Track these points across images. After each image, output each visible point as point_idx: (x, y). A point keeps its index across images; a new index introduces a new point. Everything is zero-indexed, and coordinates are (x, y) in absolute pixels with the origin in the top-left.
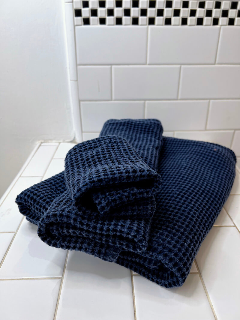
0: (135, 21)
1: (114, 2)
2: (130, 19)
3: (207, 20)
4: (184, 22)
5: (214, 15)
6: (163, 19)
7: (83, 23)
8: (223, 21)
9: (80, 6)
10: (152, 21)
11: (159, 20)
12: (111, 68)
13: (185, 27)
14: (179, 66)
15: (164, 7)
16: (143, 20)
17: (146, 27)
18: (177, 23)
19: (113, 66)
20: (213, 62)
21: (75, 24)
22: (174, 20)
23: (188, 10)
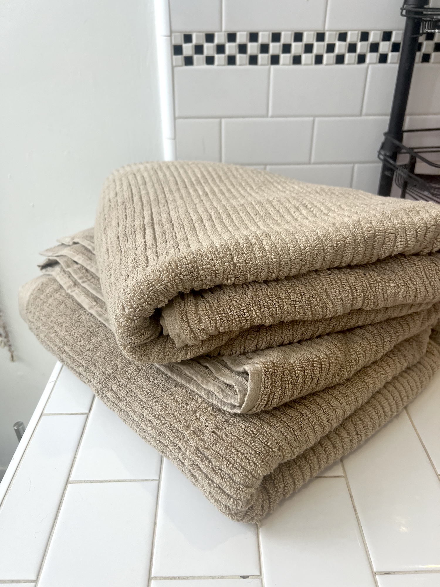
0: (253, 60)
1: (225, 37)
2: (247, 57)
3: (349, 57)
4: (319, 60)
5: (359, 50)
6: (290, 56)
7: (183, 62)
8: (372, 57)
9: (179, 40)
10: (275, 60)
11: (285, 58)
12: (220, 123)
13: (319, 67)
14: (312, 119)
15: (291, 41)
16: (263, 58)
17: (267, 67)
18: (310, 62)
19: (223, 121)
20: (358, 112)
21: (174, 64)
22: (306, 58)
23: (324, 45)
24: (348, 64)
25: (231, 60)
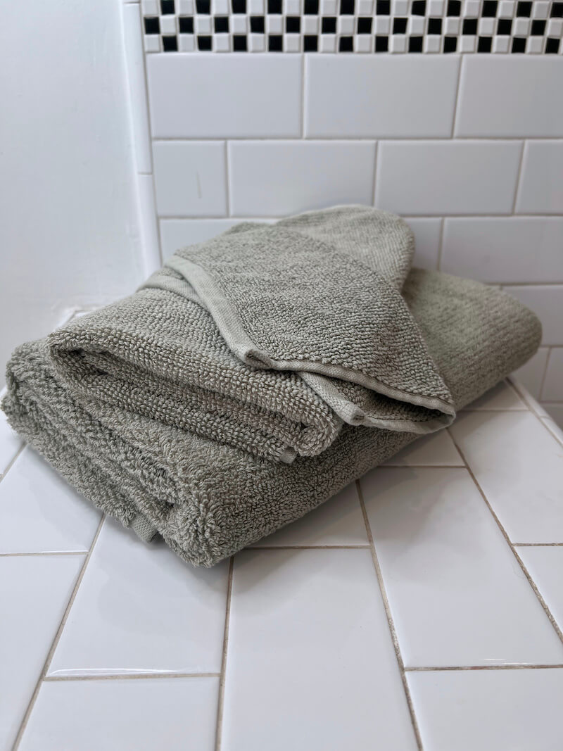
0: (276, 44)
2: (265, 38)
3: (432, 42)
4: (382, 44)
5: (445, 30)
6: (336, 38)
7: (162, 47)
8: (466, 43)
9: (154, 10)
10: (311, 44)
11: (327, 41)
12: (225, 146)
13: (383, 55)
14: (373, 142)
15: (336, 13)
16: (291, 40)
17: (299, 55)
18: (367, 48)
19: (230, 142)
20: (447, 132)
21: (146, 49)
22: (360, 41)
23: (390, 20)
24: (430, 53)
25: (240, 44)
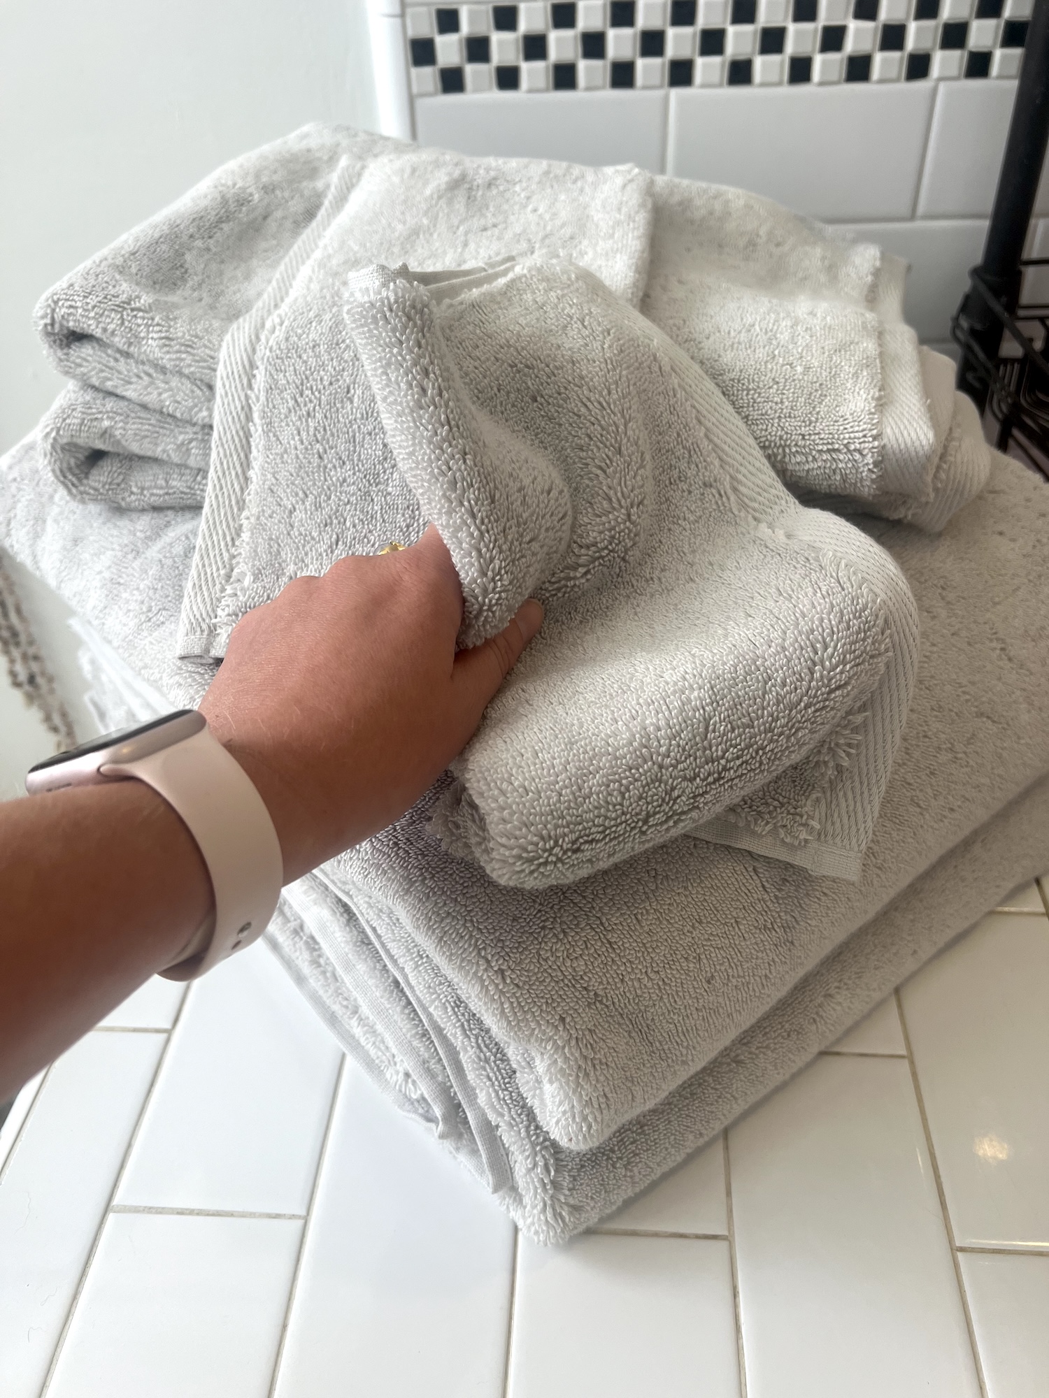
0: (623, 75)
1: (546, 12)
2: (605, 67)
3: (883, 62)
4: (800, 71)
5: (911, 43)
6: (723, 63)
7: (439, 85)
8: (944, 62)
9: (425, 26)
10: (681, 74)
11: (707, 68)
13: (801, 89)
15: (724, 22)
16: (648, 69)
17: (659, 93)
18: (775, 78)
20: (905, 209)
21: (415, 90)
22: (763, 66)
23: (816, 30)
24: (882, 81)
25: (564, 77)
